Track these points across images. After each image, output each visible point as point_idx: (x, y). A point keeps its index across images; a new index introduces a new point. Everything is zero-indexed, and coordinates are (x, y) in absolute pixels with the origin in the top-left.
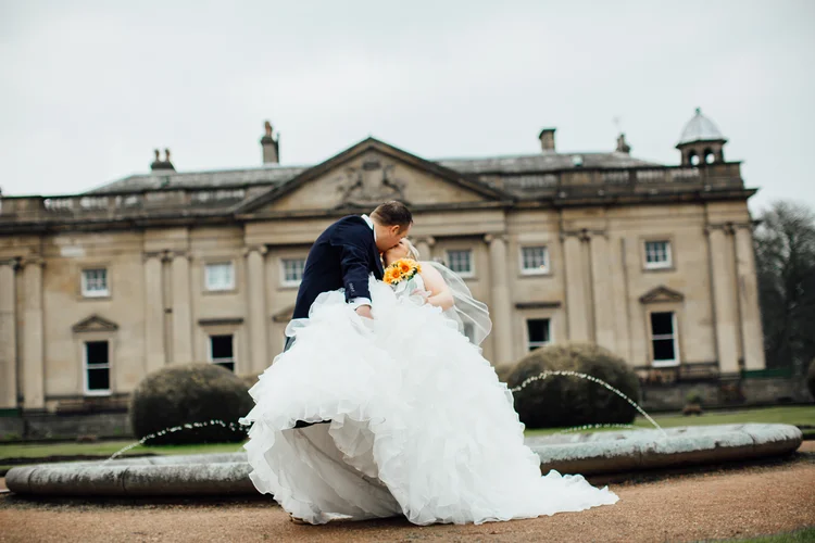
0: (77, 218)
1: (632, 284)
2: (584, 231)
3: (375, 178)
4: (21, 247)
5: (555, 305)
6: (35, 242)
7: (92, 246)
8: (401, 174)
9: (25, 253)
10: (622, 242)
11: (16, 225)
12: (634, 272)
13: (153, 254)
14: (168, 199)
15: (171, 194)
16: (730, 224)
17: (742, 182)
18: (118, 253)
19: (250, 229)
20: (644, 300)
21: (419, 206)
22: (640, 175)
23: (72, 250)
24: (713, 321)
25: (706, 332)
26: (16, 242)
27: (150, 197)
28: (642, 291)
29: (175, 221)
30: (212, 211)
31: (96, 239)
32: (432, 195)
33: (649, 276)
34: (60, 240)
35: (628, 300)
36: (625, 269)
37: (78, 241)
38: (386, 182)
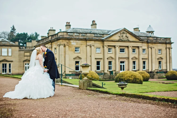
0: (74, 37)
1: (156, 56)
2: (151, 47)
3: (124, 35)
4: (65, 42)
5: (146, 59)
6: (67, 41)
7: (77, 43)
8: (128, 35)
9: (66, 43)
10: (156, 49)
11: (64, 38)
12: (157, 54)
13: (89, 45)
14: (91, 35)
15: (91, 34)
16: (169, 48)
17: (171, 41)
18: (82, 44)
19: (105, 42)
20: (158, 59)
21: (131, 41)
22: (158, 38)
23: (74, 43)
24: (166, 63)
25: (165, 64)
26: (64, 41)
27: (88, 34)
28: (157, 58)
29: (92, 40)
30: (97, 38)
31: (78, 41)
32: (132, 39)
33: (159, 55)
34: (71, 41)
35: (156, 59)
36: (156, 54)
37: (75, 42)
38: (126, 36)
